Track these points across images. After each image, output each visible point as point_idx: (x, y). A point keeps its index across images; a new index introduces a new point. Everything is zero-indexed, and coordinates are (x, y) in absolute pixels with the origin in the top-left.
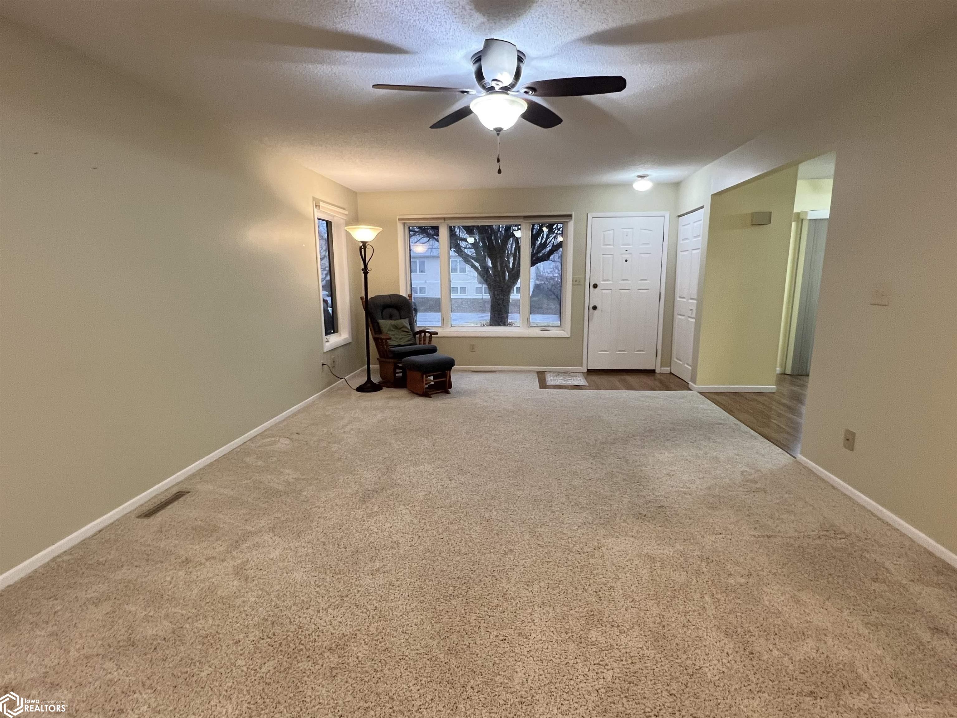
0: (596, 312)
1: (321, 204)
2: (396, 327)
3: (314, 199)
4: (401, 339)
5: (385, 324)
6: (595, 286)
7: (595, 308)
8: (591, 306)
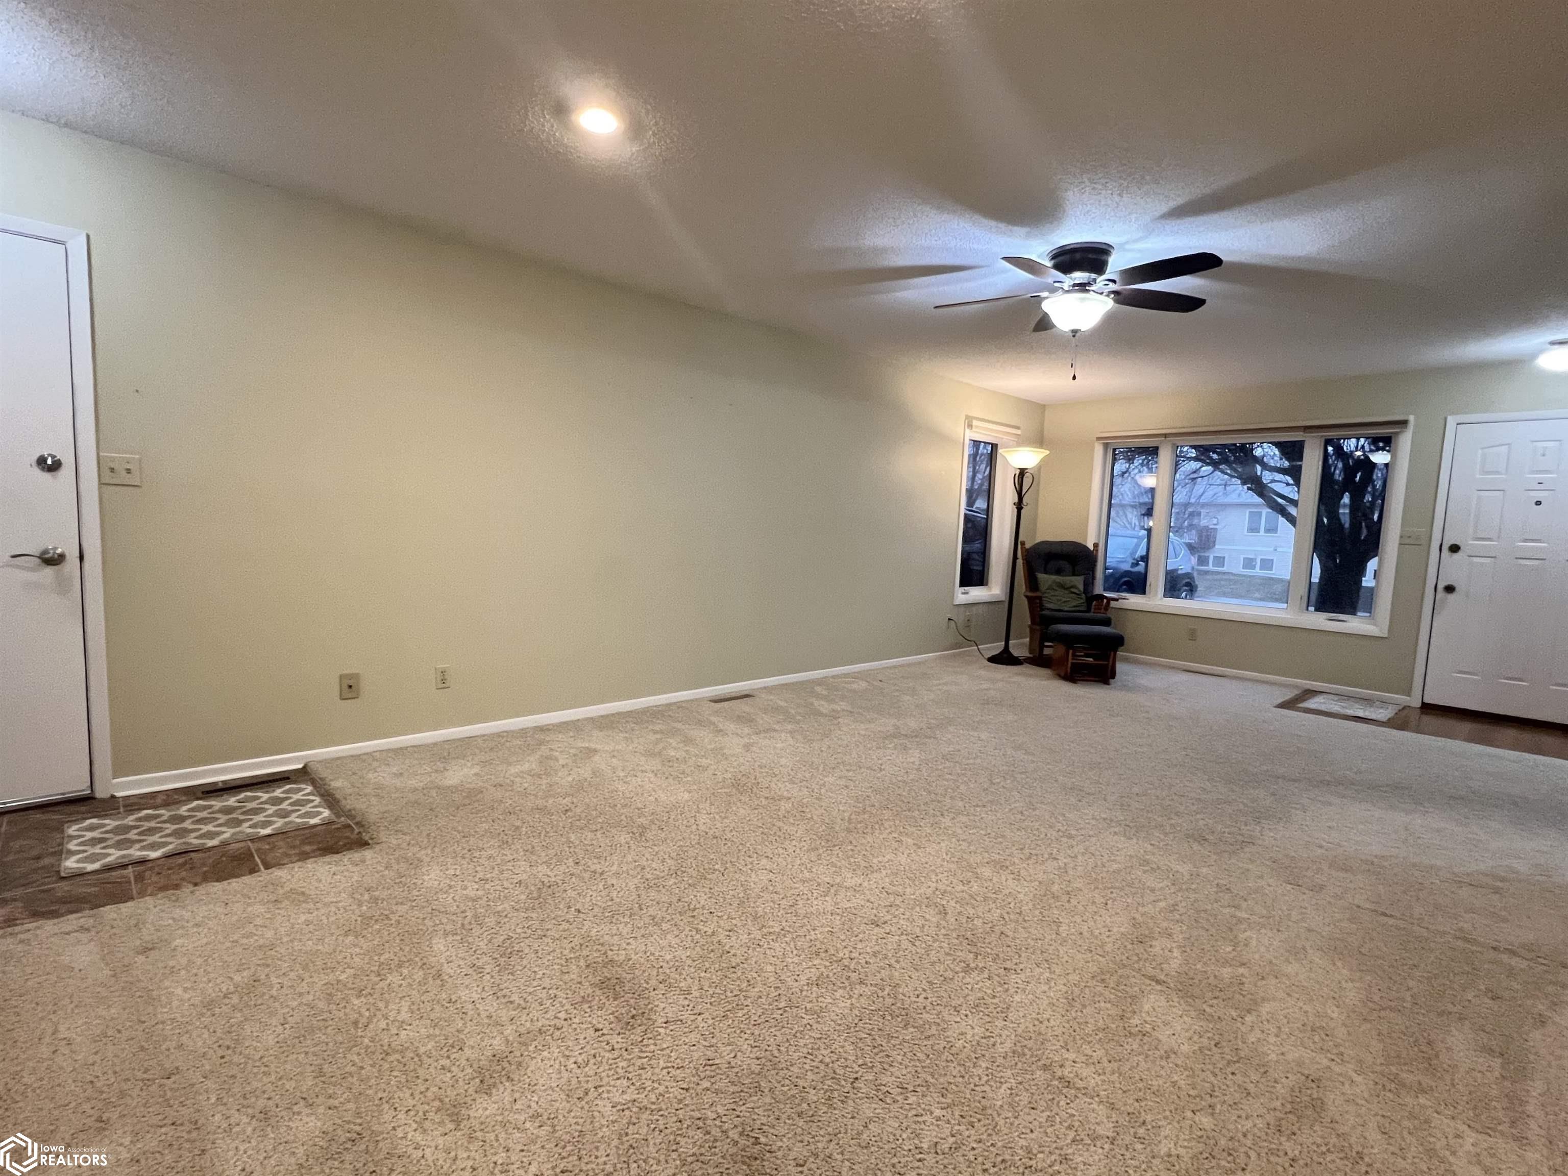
0: (1451, 597)
1: (975, 423)
2: (1062, 586)
3: (967, 417)
4: (1065, 602)
5: (1045, 579)
6: (1455, 549)
7: (1450, 589)
8: (1441, 586)
